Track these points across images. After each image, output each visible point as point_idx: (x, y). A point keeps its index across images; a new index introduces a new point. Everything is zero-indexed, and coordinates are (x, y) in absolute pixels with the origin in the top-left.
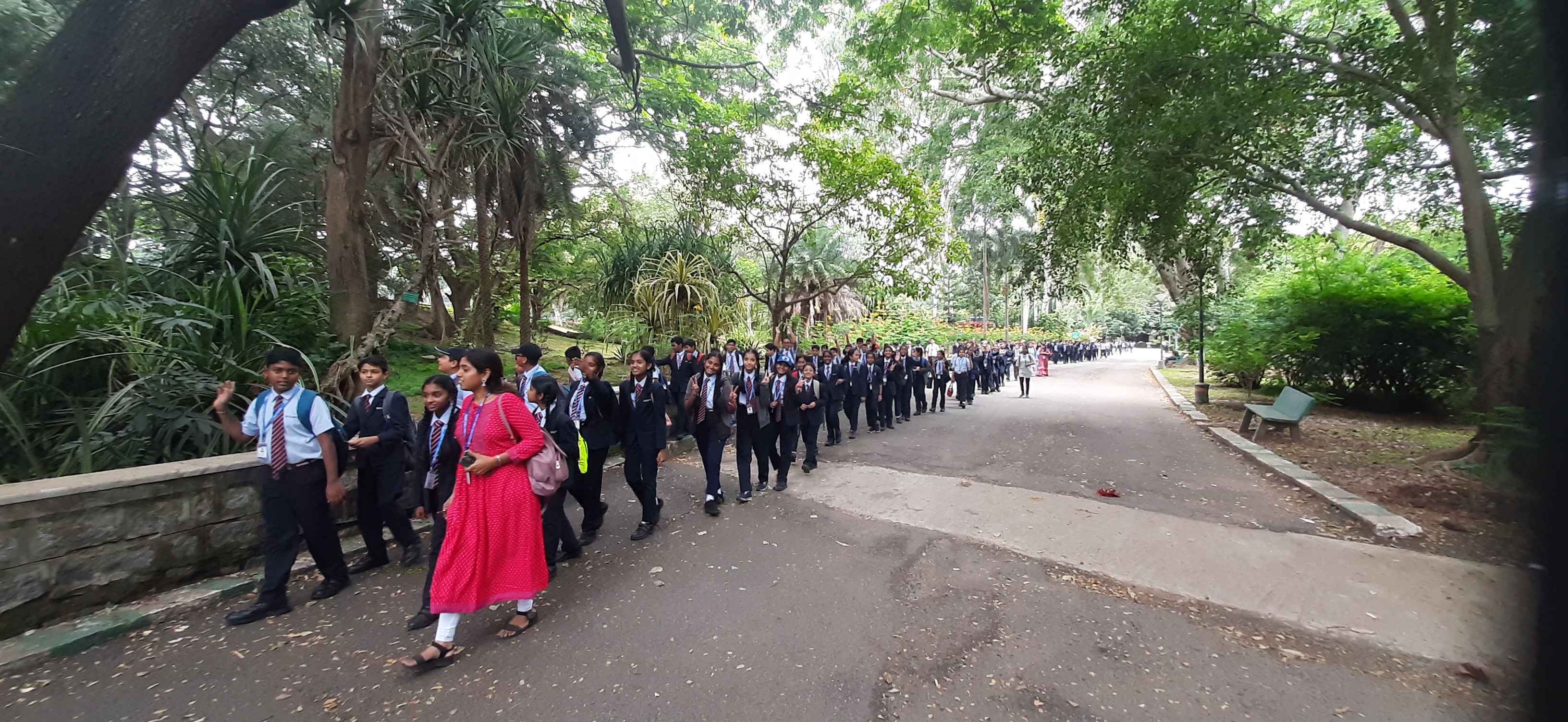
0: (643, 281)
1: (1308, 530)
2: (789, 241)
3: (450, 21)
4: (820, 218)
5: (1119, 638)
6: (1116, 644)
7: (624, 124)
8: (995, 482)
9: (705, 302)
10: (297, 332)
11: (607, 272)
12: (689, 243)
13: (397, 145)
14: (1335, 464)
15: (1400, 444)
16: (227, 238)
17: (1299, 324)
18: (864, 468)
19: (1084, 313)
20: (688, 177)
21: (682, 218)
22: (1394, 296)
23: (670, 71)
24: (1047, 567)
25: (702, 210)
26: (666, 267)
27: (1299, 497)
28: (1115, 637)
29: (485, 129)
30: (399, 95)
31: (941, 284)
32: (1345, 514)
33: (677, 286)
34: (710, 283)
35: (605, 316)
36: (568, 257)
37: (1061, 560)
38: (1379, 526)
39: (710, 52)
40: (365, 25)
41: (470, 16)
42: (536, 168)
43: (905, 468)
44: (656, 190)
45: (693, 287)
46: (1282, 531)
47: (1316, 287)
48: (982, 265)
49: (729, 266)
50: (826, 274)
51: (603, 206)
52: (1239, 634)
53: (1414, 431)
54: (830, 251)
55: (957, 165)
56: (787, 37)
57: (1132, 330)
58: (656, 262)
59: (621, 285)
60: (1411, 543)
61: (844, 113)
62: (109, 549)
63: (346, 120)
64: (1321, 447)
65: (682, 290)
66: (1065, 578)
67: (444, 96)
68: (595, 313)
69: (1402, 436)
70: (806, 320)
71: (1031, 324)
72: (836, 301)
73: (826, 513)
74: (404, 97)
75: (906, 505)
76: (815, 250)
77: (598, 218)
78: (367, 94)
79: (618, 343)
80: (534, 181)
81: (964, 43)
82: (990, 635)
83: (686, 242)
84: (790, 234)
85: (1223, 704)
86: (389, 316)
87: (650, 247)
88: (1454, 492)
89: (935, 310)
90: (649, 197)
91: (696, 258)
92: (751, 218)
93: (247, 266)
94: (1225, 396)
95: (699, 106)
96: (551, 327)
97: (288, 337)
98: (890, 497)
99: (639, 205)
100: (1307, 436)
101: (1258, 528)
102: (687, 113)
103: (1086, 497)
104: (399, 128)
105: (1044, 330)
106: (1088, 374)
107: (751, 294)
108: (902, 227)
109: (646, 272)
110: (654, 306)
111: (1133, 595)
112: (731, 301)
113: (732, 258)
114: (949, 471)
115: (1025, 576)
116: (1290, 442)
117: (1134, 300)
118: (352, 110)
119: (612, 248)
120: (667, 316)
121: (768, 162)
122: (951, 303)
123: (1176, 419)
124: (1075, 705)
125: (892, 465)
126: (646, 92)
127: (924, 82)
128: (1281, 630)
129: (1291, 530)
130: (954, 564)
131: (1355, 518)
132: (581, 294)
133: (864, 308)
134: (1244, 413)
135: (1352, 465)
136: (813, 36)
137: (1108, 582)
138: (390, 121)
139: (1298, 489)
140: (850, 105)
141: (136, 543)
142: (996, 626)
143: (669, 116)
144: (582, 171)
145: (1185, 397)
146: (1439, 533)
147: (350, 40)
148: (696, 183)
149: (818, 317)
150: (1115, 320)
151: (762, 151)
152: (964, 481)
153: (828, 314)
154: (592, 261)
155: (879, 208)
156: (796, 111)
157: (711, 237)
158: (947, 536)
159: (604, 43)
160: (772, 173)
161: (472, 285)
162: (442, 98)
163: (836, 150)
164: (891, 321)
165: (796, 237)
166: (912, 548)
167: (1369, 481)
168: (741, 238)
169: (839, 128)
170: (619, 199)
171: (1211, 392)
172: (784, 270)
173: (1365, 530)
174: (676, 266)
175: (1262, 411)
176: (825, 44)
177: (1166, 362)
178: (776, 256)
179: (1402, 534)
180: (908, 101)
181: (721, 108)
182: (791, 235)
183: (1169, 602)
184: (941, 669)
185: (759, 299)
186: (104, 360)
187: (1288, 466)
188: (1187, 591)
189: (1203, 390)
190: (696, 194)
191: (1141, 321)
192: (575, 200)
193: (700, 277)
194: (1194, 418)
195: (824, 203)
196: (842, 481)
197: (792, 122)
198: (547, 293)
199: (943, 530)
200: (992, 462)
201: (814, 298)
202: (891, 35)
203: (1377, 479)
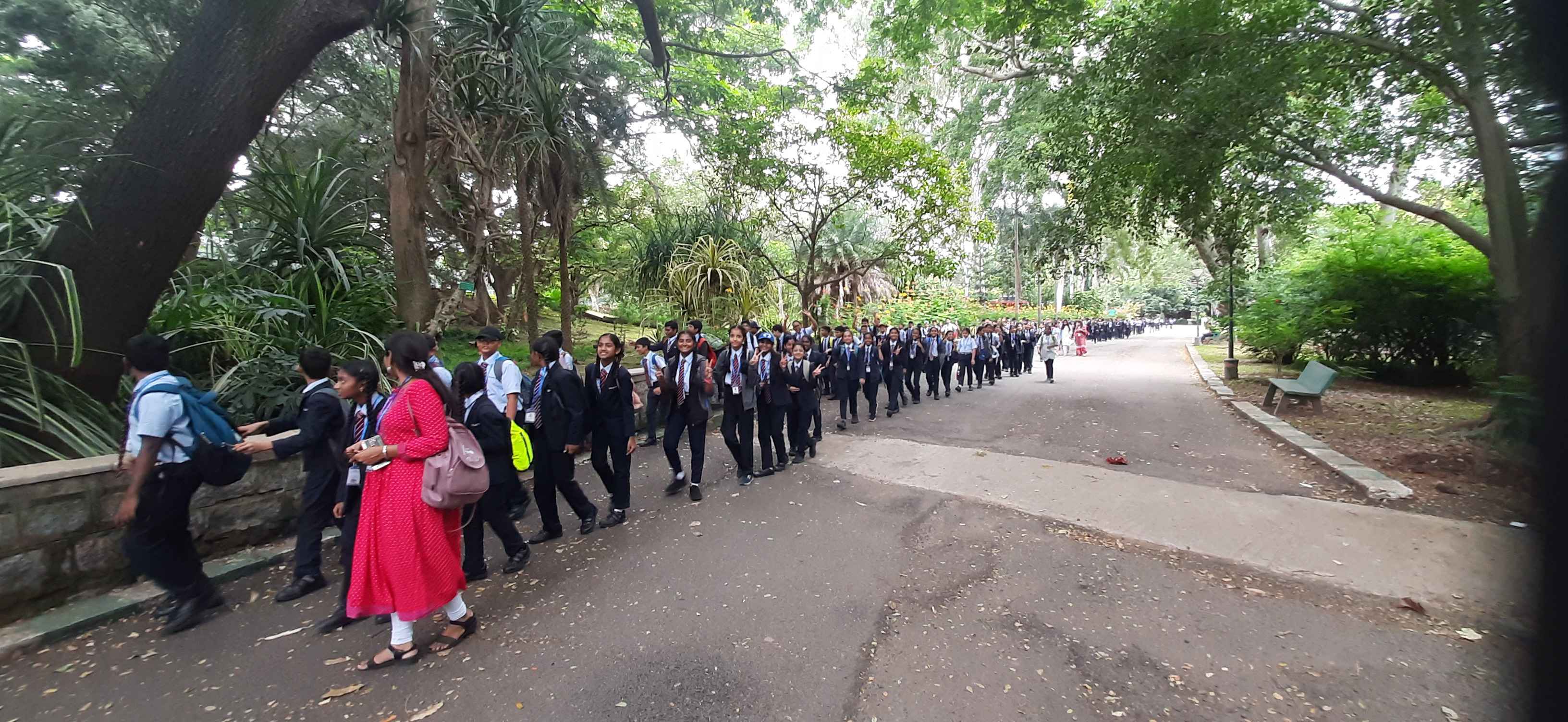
0: (676, 267)
1: (1305, 493)
2: (817, 223)
3: (497, 29)
4: (848, 201)
5: (1100, 578)
6: (1096, 582)
7: (655, 112)
8: (1009, 452)
9: (737, 286)
10: (369, 320)
11: (641, 257)
12: (720, 227)
13: (450, 145)
14: (1351, 435)
15: (1426, 417)
16: (304, 235)
17: (1332, 298)
18: (888, 441)
19: (1121, 290)
20: (719, 163)
21: (713, 203)
22: (1433, 268)
23: (698, 59)
24: (1045, 523)
25: (733, 195)
26: (698, 251)
27: (1304, 465)
28: (1096, 577)
29: (528, 128)
30: (451, 99)
31: (973, 263)
32: (1343, 479)
33: (710, 270)
34: (741, 267)
35: (641, 300)
36: (603, 244)
37: (1059, 517)
38: (1372, 489)
39: (737, 37)
40: (419, 35)
41: (515, 21)
42: (573, 158)
43: (925, 440)
44: (687, 175)
45: (725, 271)
46: (1275, 494)
47: (1351, 260)
48: (1013, 244)
49: (759, 249)
50: (856, 255)
51: (636, 193)
52: (1211, 576)
53: (1447, 405)
54: (858, 233)
55: (987, 143)
56: (812, 21)
57: (1173, 306)
58: (689, 247)
59: (655, 272)
60: (1402, 504)
61: (869, 95)
62: (246, 501)
63: (405, 122)
64: (1342, 420)
65: (714, 274)
66: (1061, 532)
67: (491, 97)
68: (630, 297)
69: (1430, 409)
70: (835, 302)
71: (1066, 302)
72: (865, 282)
73: (848, 479)
74: (455, 99)
75: (923, 472)
76: (844, 231)
77: (632, 205)
78: (423, 98)
79: (653, 327)
80: (571, 172)
81: (989, 22)
82: (987, 574)
83: (717, 227)
84: (819, 216)
85: (1180, 627)
86: (449, 303)
87: (682, 232)
88: (1461, 460)
89: (966, 289)
90: (680, 183)
91: (727, 242)
92: (780, 201)
93: (321, 261)
94: (1258, 371)
95: (727, 93)
96: (588, 312)
97: (362, 324)
98: (908, 466)
99: (670, 190)
100: (1331, 409)
101: (1255, 491)
102: (716, 100)
103: (1094, 465)
104: (451, 129)
105: (1079, 308)
106: (1121, 352)
107: (781, 277)
108: (930, 207)
109: (679, 257)
110: (687, 291)
111: (1120, 545)
112: (762, 284)
113: (762, 241)
114: (966, 443)
115: (1024, 530)
116: (1311, 415)
117: (1174, 275)
118: (409, 114)
119: (646, 234)
120: (700, 299)
121: (795, 146)
122: (983, 282)
123: (1201, 394)
124: (1050, 626)
125: (912, 438)
126: (676, 81)
127: (953, 57)
128: (1249, 574)
129: (1286, 494)
130: (961, 520)
131: (1352, 482)
132: (616, 279)
133: (893, 288)
134: (1267, 388)
135: (1368, 436)
136: (840, 16)
137: (1100, 535)
138: (443, 123)
139: (1304, 457)
140: (875, 89)
141: (267, 496)
142: (992, 568)
143: (698, 103)
144: (615, 158)
145: (1213, 373)
146: (1431, 495)
147: (405, 50)
148: (726, 169)
149: (848, 298)
150: (1154, 296)
151: (790, 136)
152: (981, 451)
153: (858, 295)
154: (626, 246)
155: (906, 189)
156: (823, 95)
157: (741, 221)
158: (957, 497)
159: (635, 35)
160: (800, 158)
161: (514, 273)
162: (489, 99)
163: (862, 132)
164: (920, 300)
165: (824, 221)
166: (924, 507)
167: (1379, 451)
168: (770, 222)
169: (865, 111)
170: (652, 185)
171: (1241, 369)
172: (813, 253)
173: (1359, 492)
174: (709, 251)
175: (1285, 385)
176: (852, 24)
177: (1203, 338)
178: (805, 239)
179: (1393, 496)
180: (938, 77)
181: (749, 93)
182: (819, 219)
183: (1153, 552)
184: (938, 600)
185: (789, 282)
186: (205, 348)
187: (1299, 436)
188: (1171, 542)
189: (1232, 365)
190: (727, 180)
191: (1183, 297)
192: (608, 187)
193: (732, 261)
194: (1219, 393)
195: (851, 186)
196: (866, 452)
197: (819, 106)
198: (585, 278)
199: (955, 493)
200: (1010, 435)
201: (843, 278)
202: (915, 16)
203: (1388, 448)
